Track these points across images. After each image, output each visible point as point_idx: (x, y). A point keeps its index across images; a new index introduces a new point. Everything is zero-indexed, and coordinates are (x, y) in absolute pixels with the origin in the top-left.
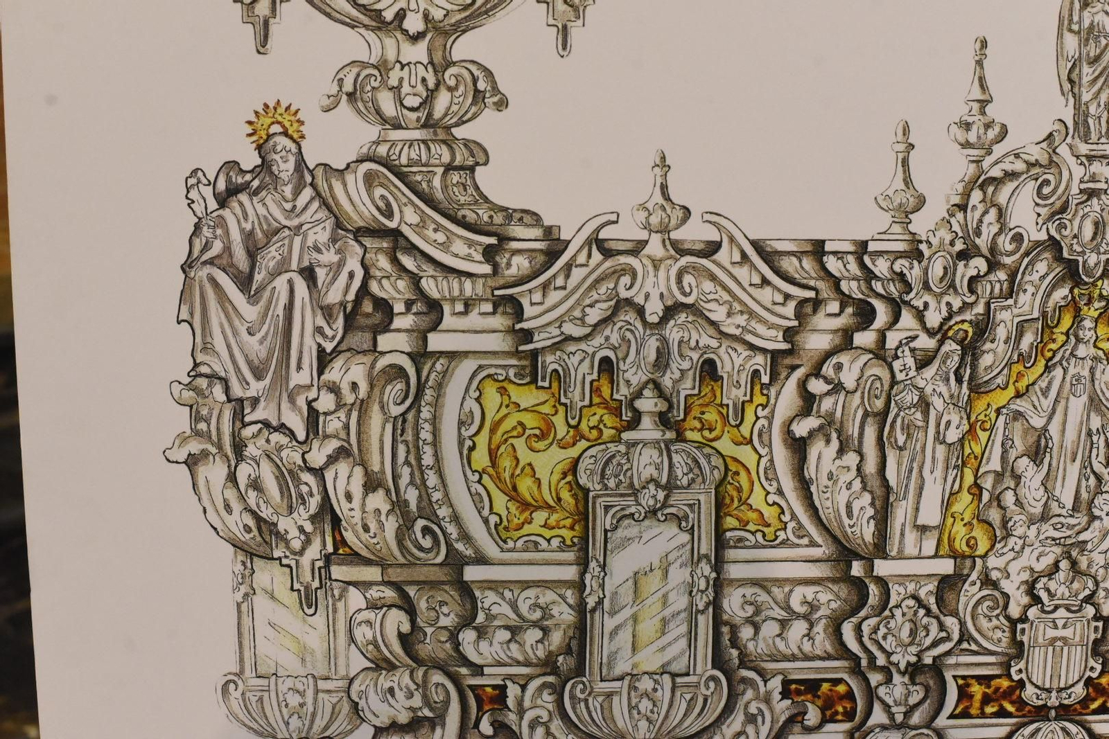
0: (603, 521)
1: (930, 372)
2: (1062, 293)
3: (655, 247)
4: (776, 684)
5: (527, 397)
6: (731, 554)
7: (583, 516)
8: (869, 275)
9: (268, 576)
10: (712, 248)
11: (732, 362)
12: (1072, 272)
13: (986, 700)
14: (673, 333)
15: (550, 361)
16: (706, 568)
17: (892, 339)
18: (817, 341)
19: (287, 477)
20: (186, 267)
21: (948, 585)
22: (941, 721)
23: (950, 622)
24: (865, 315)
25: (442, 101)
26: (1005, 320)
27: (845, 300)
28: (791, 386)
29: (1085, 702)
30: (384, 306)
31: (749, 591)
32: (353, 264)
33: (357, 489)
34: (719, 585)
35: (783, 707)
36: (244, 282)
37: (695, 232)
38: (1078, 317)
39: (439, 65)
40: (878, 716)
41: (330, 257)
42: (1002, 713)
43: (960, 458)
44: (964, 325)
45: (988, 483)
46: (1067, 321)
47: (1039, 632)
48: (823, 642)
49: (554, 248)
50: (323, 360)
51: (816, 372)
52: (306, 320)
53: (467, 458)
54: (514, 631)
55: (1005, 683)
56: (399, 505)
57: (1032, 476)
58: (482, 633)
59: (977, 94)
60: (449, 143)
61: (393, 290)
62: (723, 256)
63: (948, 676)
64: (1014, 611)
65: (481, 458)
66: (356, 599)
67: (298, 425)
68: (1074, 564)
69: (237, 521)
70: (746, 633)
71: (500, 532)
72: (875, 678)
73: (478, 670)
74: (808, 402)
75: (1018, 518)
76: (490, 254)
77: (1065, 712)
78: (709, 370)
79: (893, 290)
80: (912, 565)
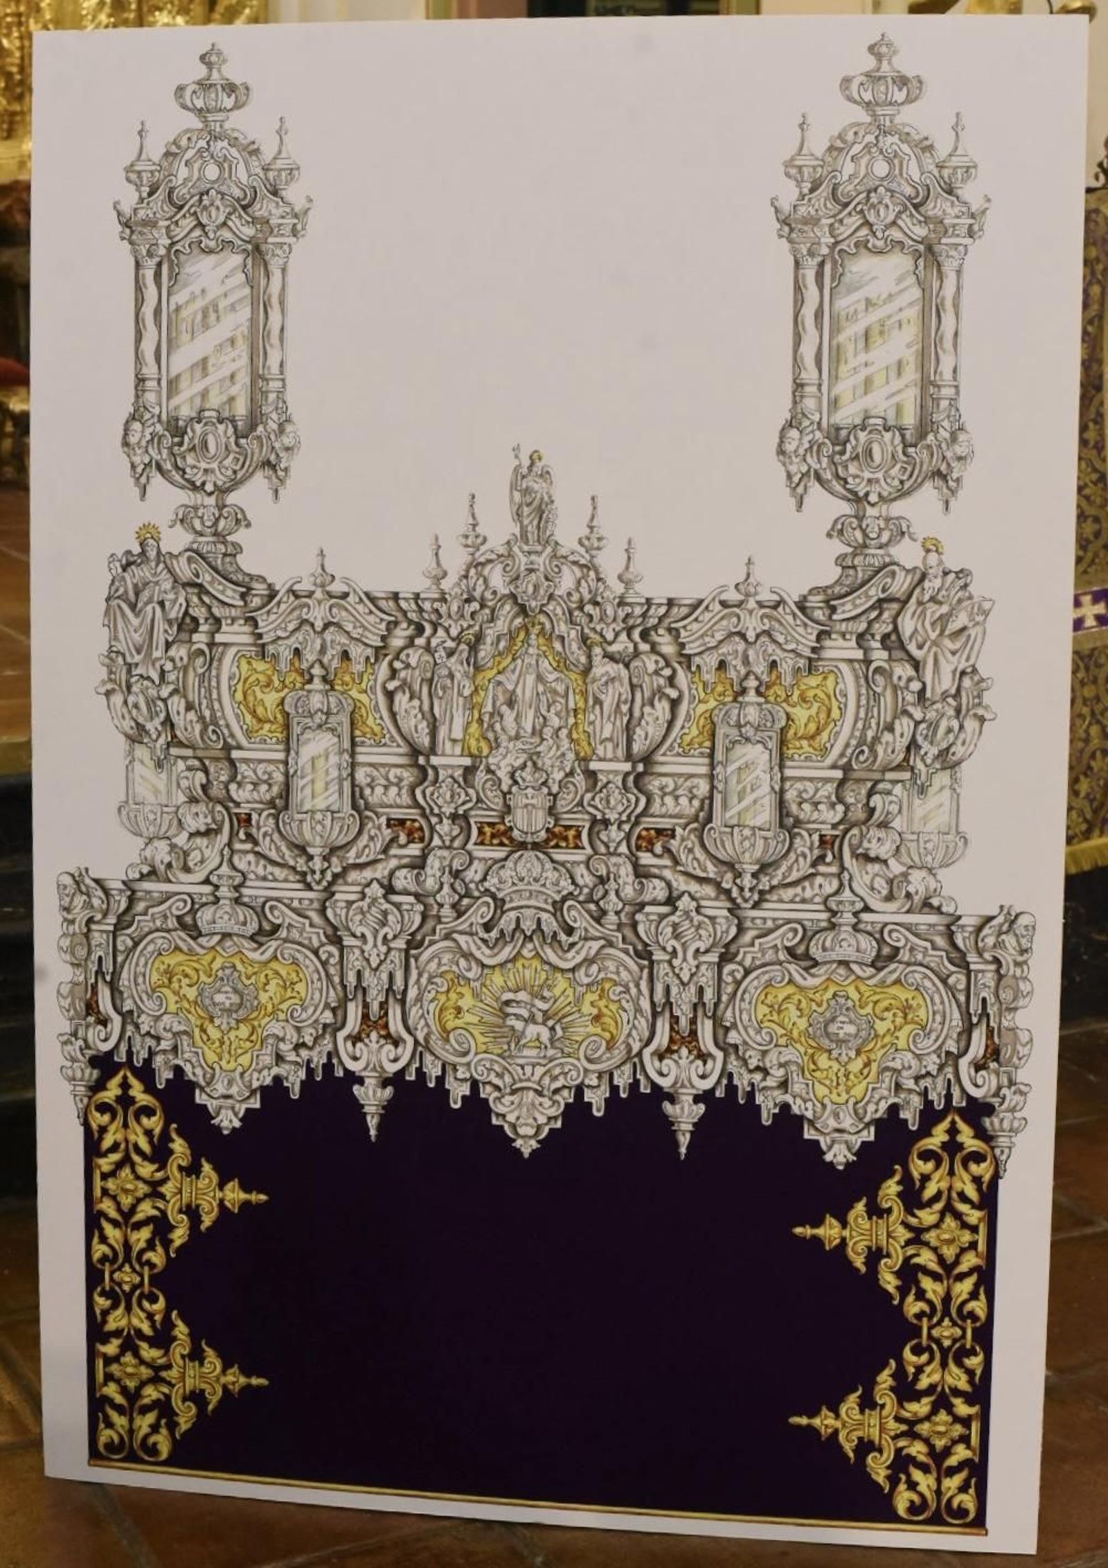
0: (296, 730)
1: (453, 659)
2: (519, 621)
3: (319, 594)
4: (383, 820)
5: (260, 666)
6: (359, 749)
7: (287, 727)
8: (421, 610)
9: (141, 752)
10: (345, 596)
11: (356, 651)
12: (523, 610)
13: (493, 836)
14: (328, 636)
15: (271, 649)
16: (346, 756)
17: (434, 642)
18: (397, 642)
19: (150, 703)
20: (108, 600)
21: (469, 771)
22: (470, 846)
23: (471, 791)
24: (420, 630)
25: (222, 523)
26: (490, 634)
27: (410, 622)
28: (385, 664)
29: (547, 841)
30: (195, 620)
31: (369, 770)
32: (182, 600)
33: (182, 710)
34: (353, 765)
35: (388, 833)
36: (133, 607)
37: (337, 587)
38: (528, 633)
39: (221, 507)
40: (436, 841)
41: (171, 596)
42: (502, 844)
43: (471, 704)
44: (470, 635)
45: (486, 718)
46: (522, 635)
47: (518, 800)
48: (406, 799)
49: (272, 593)
50: (168, 645)
51: (397, 658)
52: (160, 626)
53: (233, 696)
54: (255, 785)
55: (502, 828)
56: (201, 718)
57: (509, 716)
58: (240, 785)
59: (471, 521)
60: (225, 543)
61: (199, 612)
62: (351, 599)
63: (472, 821)
64: (505, 788)
65: (239, 696)
66: (181, 765)
67: (155, 676)
68: (535, 764)
69: (128, 724)
70: (367, 791)
71: (248, 734)
72: (434, 820)
73: (238, 804)
74: (394, 673)
75: (503, 738)
76: (243, 596)
77: (536, 846)
78: (345, 655)
79: (434, 617)
80: (450, 760)
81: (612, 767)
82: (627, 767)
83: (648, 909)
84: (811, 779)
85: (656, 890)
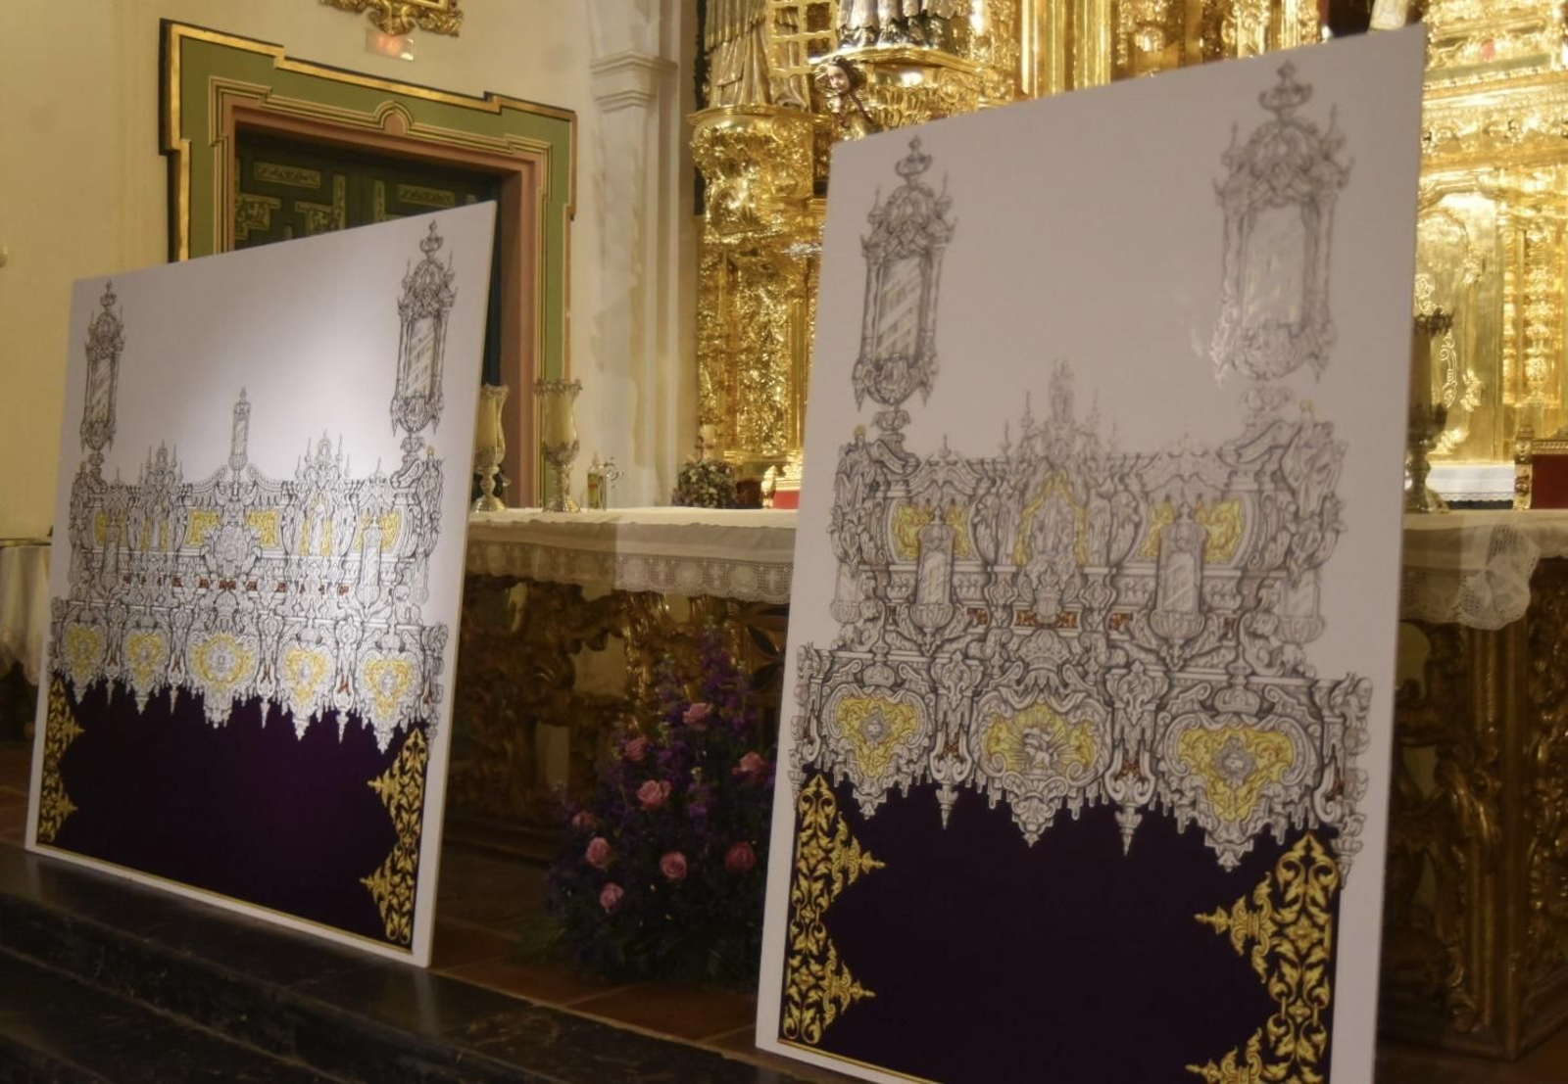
0: (924, 551)
1: (1011, 501)
2: (1048, 474)
3: (942, 464)
4: (965, 610)
5: (909, 511)
6: (957, 563)
7: (919, 549)
8: (995, 470)
9: (845, 569)
10: (955, 463)
11: (959, 498)
12: (1052, 466)
13: (1025, 620)
14: (945, 490)
15: (915, 500)
16: (949, 568)
17: (1001, 490)
18: (981, 492)
19: (852, 537)
20: (837, 474)
21: (1015, 576)
22: (1012, 626)
23: (1015, 590)
24: (994, 482)
25: (896, 423)
26: (1033, 483)
27: (989, 478)
28: (974, 506)
29: (1056, 623)
30: (878, 483)
31: (960, 576)
32: (873, 472)
33: (867, 539)
34: (952, 573)
35: (967, 618)
36: (848, 477)
37: (952, 458)
38: (1053, 481)
39: (897, 411)
40: (994, 624)
41: (867, 470)
42: (1030, 625)
43: (1019, 531)
44: (1021, 485)
45: (1027, 540)
46: (1050, 483)
47: (1042, 595)
48: (978, 595)
49: (918, 464)
50: (864, 500)
51: (980, 502)
52: (861, 488)
53: (893, 529)
54: (900, 587)
55: (1031, 614)
56: (876, 546)
57: (1040, 537)
58: (892, 588)
59: (1027, 409)
60: (897, 434)
61: (880, 479)
62: (959, 465)
63: (1014, 609)
64: (1034, 586)
65: (896, 531)
66: (864, 576)
67: (856, 521)
68: (1052, 569)
69: (840, 551)
70: (958, 590)
71: (900, 554)
72: (993, 609)
73: (890, 600)
74: (978, 511)
75: (1035, 553)
76: (904, 466)
77: (1050, 626)
78: (953, 502)
79: (1002, 474)
80: (1005, 568)
81: (1098, 571)
82: (1106, 570)
83: (1114, 671)
84: (1220, 577)
85: (1119, 658)
